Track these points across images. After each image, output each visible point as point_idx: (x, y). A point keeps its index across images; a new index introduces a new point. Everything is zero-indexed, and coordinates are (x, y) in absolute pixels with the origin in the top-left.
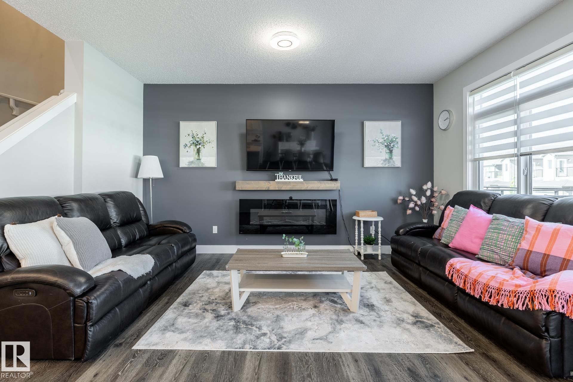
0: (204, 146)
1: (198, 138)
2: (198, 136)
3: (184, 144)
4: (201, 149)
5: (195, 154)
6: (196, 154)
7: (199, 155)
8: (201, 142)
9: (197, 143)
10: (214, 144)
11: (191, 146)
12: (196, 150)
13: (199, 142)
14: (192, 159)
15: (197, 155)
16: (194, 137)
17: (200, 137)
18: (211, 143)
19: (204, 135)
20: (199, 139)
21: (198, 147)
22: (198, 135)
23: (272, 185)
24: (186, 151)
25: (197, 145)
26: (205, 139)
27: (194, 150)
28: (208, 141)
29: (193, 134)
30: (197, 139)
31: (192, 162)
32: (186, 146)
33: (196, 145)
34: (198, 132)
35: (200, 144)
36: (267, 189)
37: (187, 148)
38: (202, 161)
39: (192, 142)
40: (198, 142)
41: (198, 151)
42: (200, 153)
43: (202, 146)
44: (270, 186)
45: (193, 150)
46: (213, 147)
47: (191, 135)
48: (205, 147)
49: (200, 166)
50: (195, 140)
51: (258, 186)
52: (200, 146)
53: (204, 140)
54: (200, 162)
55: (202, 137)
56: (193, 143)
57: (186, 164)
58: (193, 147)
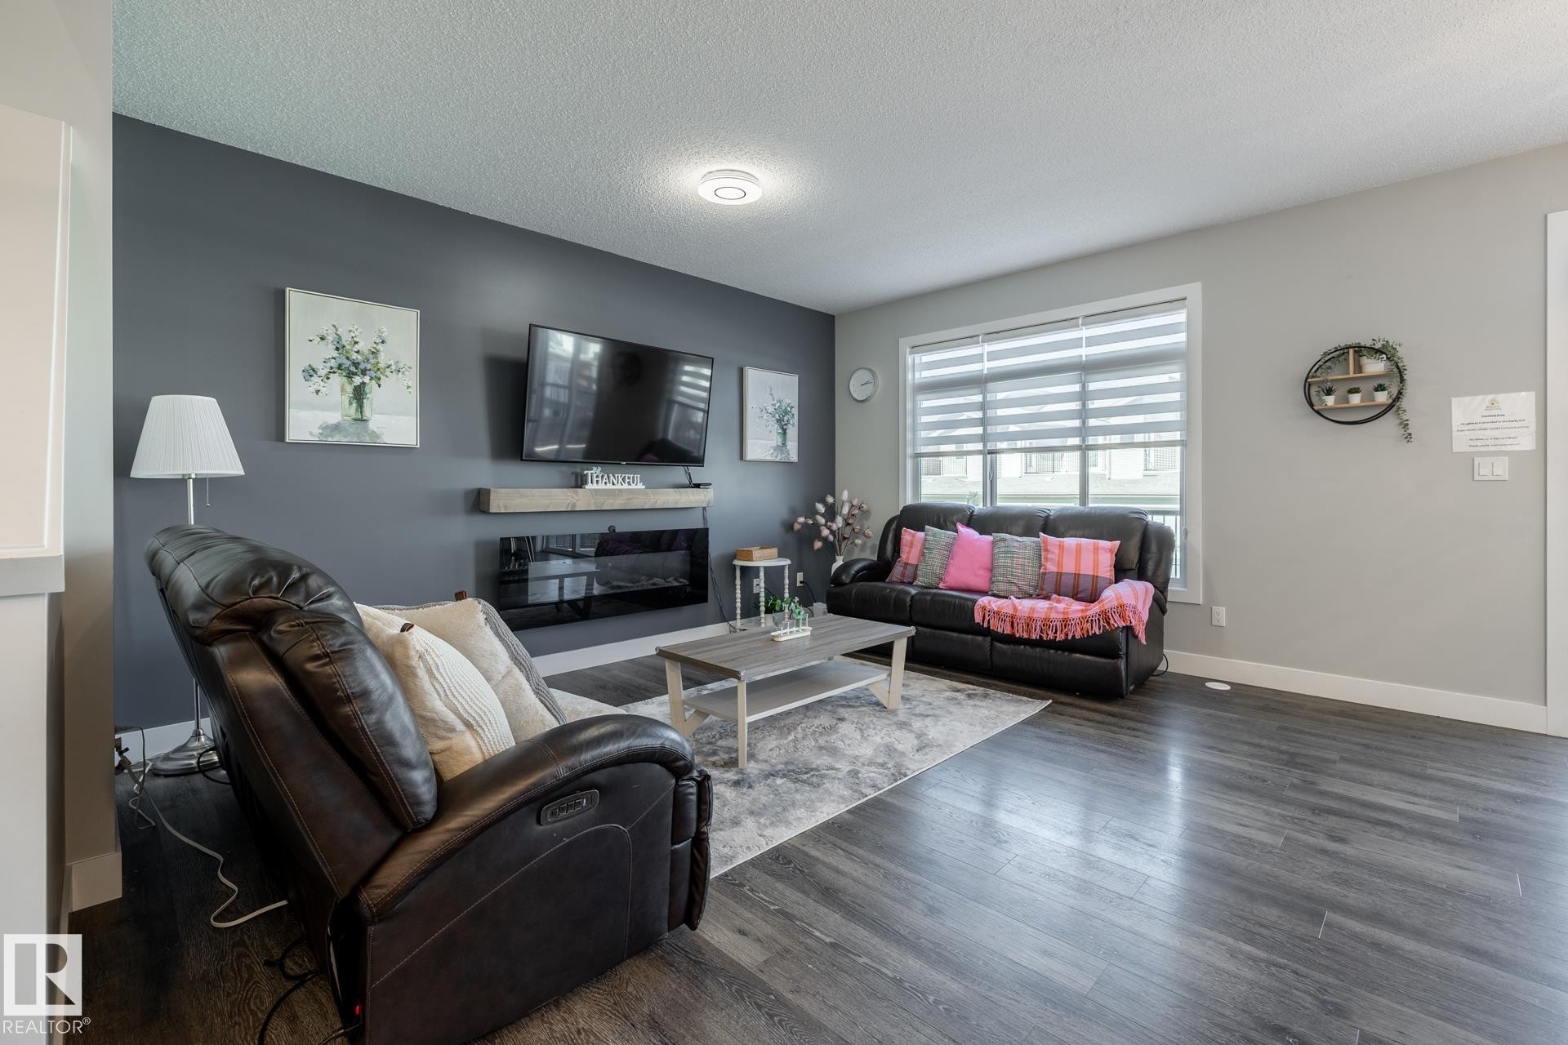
0: (379, 379)
1: (358, 352)
2: (357, 348)
3: (305, 365)
4: (367, 390)
5: (347, 402)
6: (351, 404)
7: (361, 406)
8: (369, 367)
9: (353, 369)
10: (412, 378)
11: (331, 376)
12: (349, 389)
13: (362, 366)
14: (334, 418)
15: (355, 405)
16: (344, 346)
17: (366, 352)
18: (403, 373)
19: (380, 347)
20: (359, 357)
21: (357, 380)
22: (356, 343)
23: (581, 499)
24: (312, 389)
25: (355, 374)
26: (383, 360)
27: (343, 390)
28: (393, 368)
29: (340, 338)
30: (354, 356)
31: (336, 428)
32: (310, 372)
33: (350, 375)
34: (357, 333)
35: (364, 372)
36: (569, 510)
37: (315, 379)
38: (373, 425)
39: (333, 363)
40: (356, 365)
41: (359, 394)
42: (365, 401)
43: (371, 379)
44: (578, 500)
45: (337, 389)
46: (408, 387)
47: (330, 338)
48: (381, 382)
49: (367, 440)
50: (348, 358)
51: (547, 502)
52: (367, 379)
53: (378, 363)
54: (366, 428)
55: (373, 353)
56: (340, 367)
57: (311, 434)
58: (337, 380)
